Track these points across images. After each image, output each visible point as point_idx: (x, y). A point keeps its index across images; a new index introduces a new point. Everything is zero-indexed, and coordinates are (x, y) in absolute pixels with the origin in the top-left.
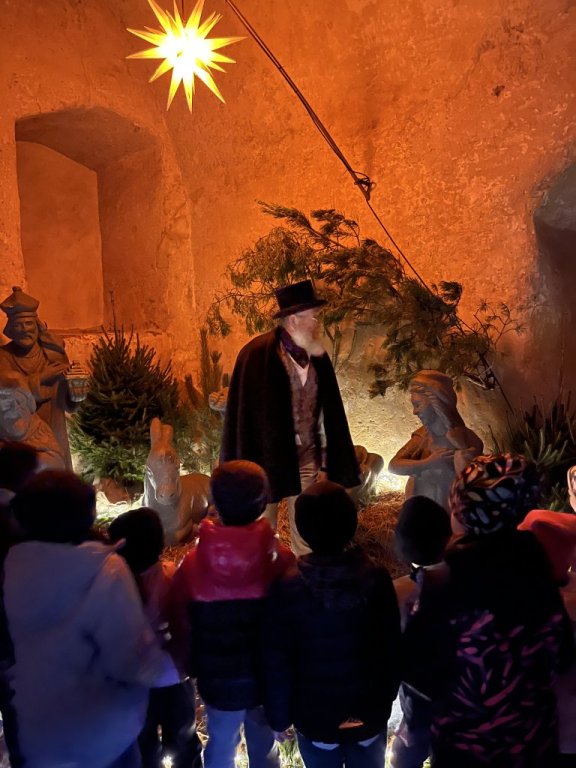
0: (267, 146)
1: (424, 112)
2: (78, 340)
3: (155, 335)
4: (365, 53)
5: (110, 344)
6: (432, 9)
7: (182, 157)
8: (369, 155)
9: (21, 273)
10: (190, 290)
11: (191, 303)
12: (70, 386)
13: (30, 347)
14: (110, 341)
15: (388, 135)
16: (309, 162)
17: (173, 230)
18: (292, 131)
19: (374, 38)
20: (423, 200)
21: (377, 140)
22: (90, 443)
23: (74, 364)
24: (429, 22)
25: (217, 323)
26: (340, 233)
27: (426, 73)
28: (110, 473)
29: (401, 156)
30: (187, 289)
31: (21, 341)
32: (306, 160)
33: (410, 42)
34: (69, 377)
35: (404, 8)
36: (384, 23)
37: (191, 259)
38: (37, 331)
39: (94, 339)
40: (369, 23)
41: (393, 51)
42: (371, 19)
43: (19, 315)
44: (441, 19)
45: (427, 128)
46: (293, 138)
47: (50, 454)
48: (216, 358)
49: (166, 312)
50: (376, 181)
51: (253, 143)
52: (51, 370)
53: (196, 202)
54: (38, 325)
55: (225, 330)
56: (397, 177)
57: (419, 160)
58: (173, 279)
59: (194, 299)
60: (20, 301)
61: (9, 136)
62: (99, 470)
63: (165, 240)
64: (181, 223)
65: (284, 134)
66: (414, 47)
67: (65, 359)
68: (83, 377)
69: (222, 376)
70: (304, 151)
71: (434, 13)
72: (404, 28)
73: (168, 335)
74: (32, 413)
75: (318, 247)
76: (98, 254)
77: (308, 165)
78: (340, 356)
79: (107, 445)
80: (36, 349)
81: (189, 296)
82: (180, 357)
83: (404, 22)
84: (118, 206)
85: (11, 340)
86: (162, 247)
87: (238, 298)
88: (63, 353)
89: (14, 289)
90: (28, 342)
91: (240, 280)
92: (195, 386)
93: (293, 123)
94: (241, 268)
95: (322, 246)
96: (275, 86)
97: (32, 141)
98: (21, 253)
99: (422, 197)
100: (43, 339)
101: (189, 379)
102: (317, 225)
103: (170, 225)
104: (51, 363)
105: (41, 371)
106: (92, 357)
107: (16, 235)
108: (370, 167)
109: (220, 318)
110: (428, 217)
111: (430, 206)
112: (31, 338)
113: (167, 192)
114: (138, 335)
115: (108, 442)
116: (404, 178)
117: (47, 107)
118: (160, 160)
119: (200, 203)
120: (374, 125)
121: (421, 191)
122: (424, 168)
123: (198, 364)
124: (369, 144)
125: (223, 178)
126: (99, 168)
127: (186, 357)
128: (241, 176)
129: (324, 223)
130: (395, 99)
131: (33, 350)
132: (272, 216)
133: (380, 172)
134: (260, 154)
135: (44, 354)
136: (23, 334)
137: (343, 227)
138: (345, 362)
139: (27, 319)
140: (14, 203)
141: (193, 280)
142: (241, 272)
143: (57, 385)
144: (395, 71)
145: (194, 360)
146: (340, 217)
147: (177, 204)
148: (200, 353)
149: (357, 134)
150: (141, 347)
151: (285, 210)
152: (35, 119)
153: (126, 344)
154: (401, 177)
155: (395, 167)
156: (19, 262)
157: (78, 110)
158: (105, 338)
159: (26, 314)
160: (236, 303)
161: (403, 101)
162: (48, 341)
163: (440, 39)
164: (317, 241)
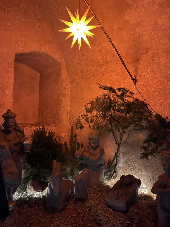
0: (98, 67)
1: (158, 57)
2: (29, 128)
3: (55, 127)
4: (135, 38)
5: (40, 130)
6: (162, 23)
7: (68, 70)
8: (136, 70)
9: (11, 104)
10: (68, 112)
11: (68, 116)
12: (25, 146)
13: (12, 131)
14: (40, 129)
15: (143, 64)
16: (113, 72)
17: (64, 92)
18: (107, 62)
19: (139, 33)
20: (157, 86)
21: (139, 65)
22: (29, 167)
23: (27, 138)
24: (160, 27)
25: (79, 125)
26: (127, 96)
27: (158, 44)
28: (36, 179)
29: (149, 71)
30: (67, 112)
31: (8, 129)
32: (112, 71)
33: (153, 34)
34: (24, 143)
35: (151, 23)
36: (143, 28)
37: (69, 102)
38: (14, 125)
39: (34, 128)
40: (138, 27)
41: (146, 37)
42: (138, 26)
43: (9, 119)
44: (165, 26)
45: (159, 62)
46: (108, 64)
47: (14, 175)
48: (76, 136)
49: (59, 119)
50: (139, 79)
51: (93, 65)
52: (18, 140)
53: (72, 84)
54: (15, 123)
55: (82, 127)
56: (147, 78)
57: (156, 73)
58: (63, 108)
59: (69, 115)
60: (10, 115)
61: (12, 59)
62: (32, 177)
63: (61, 96)
64: (67, 90)
65: (104, 63)
66: (154, 35)
67: (24, 136)
68: (29, 143)
69: (77, 142)
70: (111, 68)
71: (162, 24)
72: (151, 29)
73: (60, 127)
74: (9, 158)
75: (119, 100)
76: (38, 99)
77: (113, 73)
78: (123, 139)
79: (36, 168)
80: (14, 132)
81: (67, 114)
82: (63, 135)
83: (151, 27)
84: (46, 84)
85: (4, 128)
86: (60, 98)
87: (87, 116)
88: (23, 133)
89: (8, 110)
90: (11, 129)
91: (88, 110)
92: (67, 145)
93: (108, 60)
94: (89, 106)
95: (120, 100)
96: (102, 48)
97: (20, 62)
98: (12, 97)
99: (157, 85)
100: (16, 128)
101: (66, 143)
102: (119, 93)
103: (63, 91)
104: (18, 137)
105: (14, 140)
106: (33, 134)
107: (11, 91)
108: (136, 74)
109: (80, 123)
110: (159, 92)
111: (160, 88)
112: (12, 128)
113: (63, 80)
114: (50, 127)
115: (36, 167)
116: (150, 78)
117: (26, 51)
118: (61, 70)
119: (73, 84)
120: (138, 60)
121: (156, 83)
122: (158, 75)
123: (69, 137)
124: (136, 67)
125: (82, 77)
126: (41, 72)
127: (65, 135)
128: (88, 76)
129: (121, 92)
130: (146, 52)
131: (12, 132)
132: (102, 89)
133: (140, 76)
134: (95, 69)
135: (16, 134)
136: (10, 126)
137: (128, 94)
138: (125, 142)
139: (11, 121)
140: (12, 81)
141: (69, 109)
142: (89, 108)
143: (19, 146)
144: (147, 43)
145: (67, 136)
146: (127, 91)
147: (66, 84)
148: (70, 134)
149: (131, 63)
150: (51, 132)
151: (108, 87)
152: (22, 55)
153: (46, 131)
154: (148, 78)
155: (146, 75)
156: (11, 100)
157: (37, 53)
158: (38, 128)
159: (12, 119)
160: (86, 118)
161: (150, 53)
162: (18, 129)
163: (164, 33)
164: (119, 98)
